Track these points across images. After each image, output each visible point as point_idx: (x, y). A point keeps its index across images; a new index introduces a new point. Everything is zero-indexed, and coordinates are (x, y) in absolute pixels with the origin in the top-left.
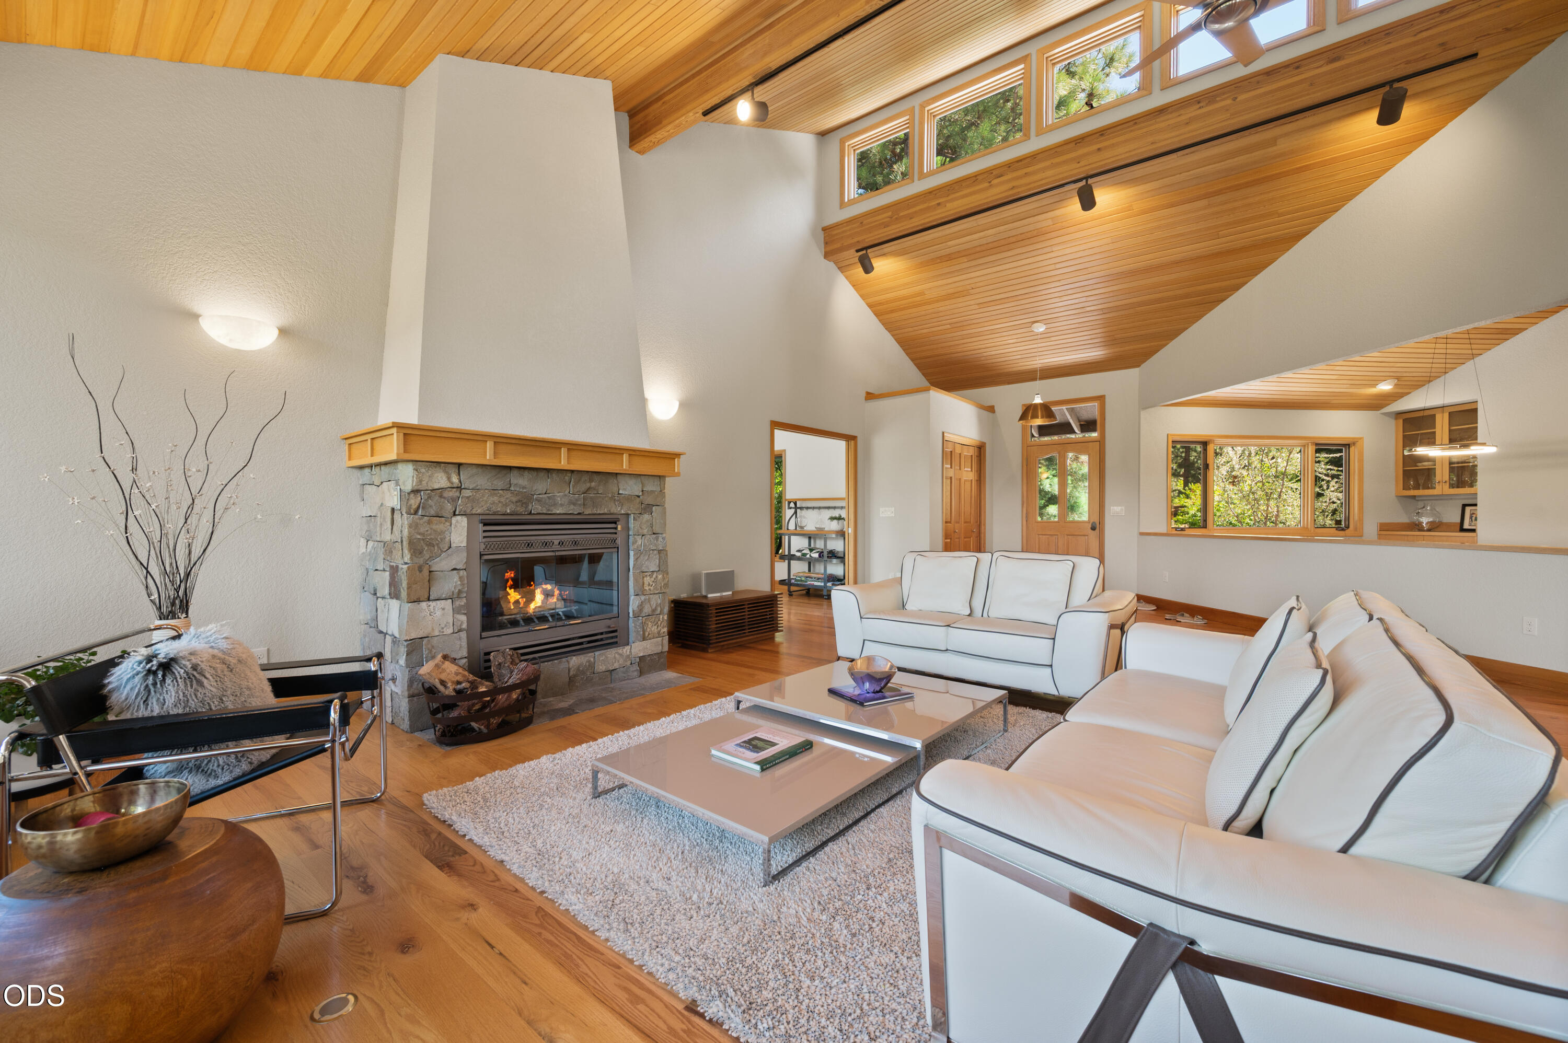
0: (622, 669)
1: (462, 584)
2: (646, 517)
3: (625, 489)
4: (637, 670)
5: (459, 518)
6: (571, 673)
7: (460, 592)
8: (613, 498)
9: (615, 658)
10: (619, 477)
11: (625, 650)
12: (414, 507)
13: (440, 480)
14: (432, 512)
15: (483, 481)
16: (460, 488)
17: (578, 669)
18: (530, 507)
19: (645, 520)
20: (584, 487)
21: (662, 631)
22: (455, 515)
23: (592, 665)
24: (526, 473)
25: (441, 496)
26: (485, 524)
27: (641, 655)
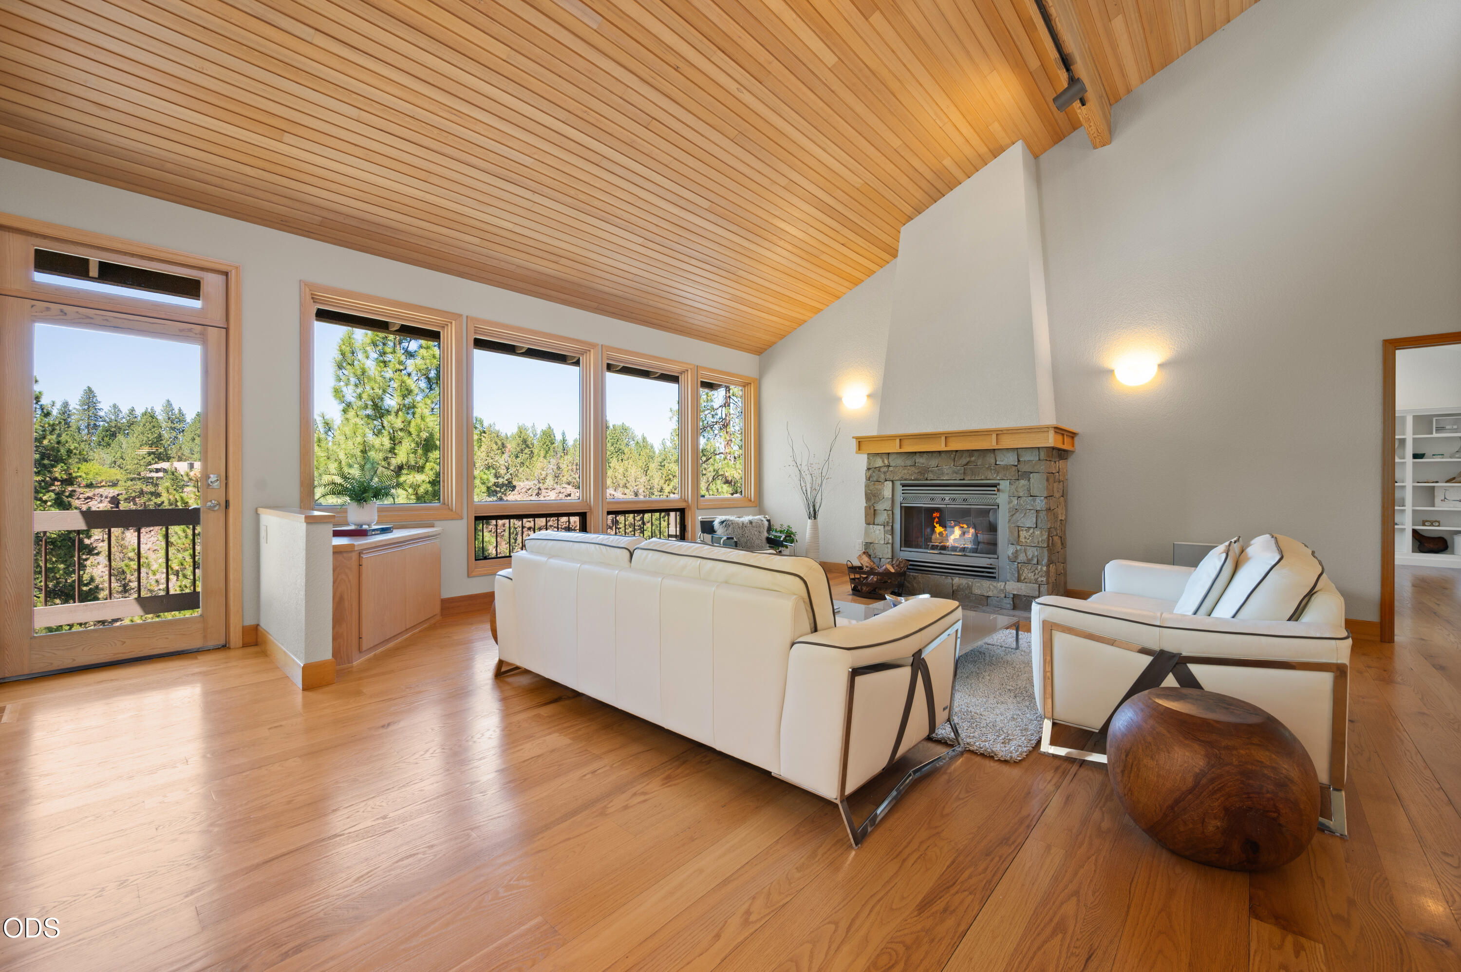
0: (996, 598)
1: (889, 519)
2: (1022, 482)
3: (1002, 461)
4: (1010, 603)
5: (888, 482)
6: (954, 588)
7: (888, 522)
8: (989, 468)
9: (989, 588)
10: (996, 451)
11: (999, 585)
12: (868, 476)
13: (879, 463)
14: (875, 479)
15: (899, 461)
16: (889, 466)
17: (959, 586)
18: (926, 476)
19: (1021, 484)
20: (964, 461)
21: (1040, 579)
22: (886, 481)
23: (970, 588)
24: (925, 455)
25: (879, 471)
26: (903, 486)
27: (1015, 593)
